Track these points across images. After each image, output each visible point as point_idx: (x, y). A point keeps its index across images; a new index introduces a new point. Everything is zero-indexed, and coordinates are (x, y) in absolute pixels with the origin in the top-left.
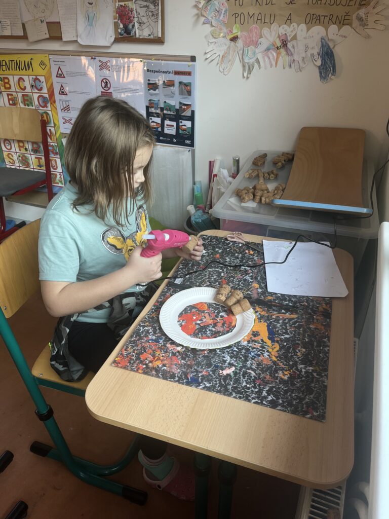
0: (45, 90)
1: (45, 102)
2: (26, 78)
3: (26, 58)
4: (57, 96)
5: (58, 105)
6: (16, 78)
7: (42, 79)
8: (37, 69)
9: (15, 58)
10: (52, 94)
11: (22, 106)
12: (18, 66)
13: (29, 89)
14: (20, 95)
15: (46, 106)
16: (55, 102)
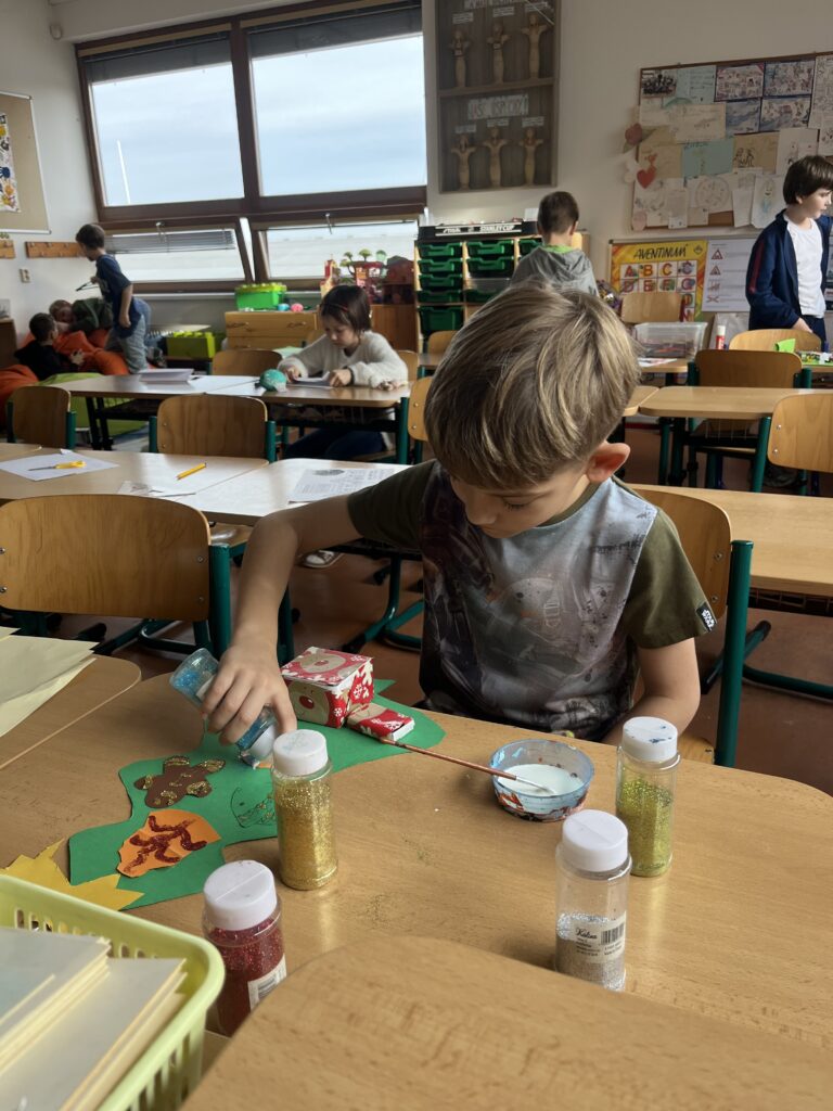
0: (694, 273)
1: (690, 283)
2: (674, 264)
3: (680, 245)
4: (708, 276)
5: (707, 284)
6: (662, 264)
7: (694, 263)
8: (690, 253)
9: (665, 246)
10: (701, 276)
11: (660, 290)
12: (668, 253)
13: (674, 273)
14: (660, 281)
15: (690, 288)
16: (702, 283)
